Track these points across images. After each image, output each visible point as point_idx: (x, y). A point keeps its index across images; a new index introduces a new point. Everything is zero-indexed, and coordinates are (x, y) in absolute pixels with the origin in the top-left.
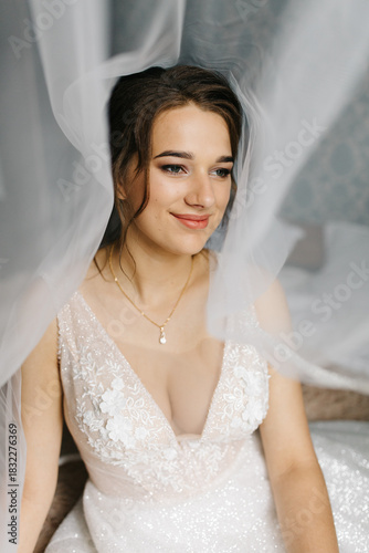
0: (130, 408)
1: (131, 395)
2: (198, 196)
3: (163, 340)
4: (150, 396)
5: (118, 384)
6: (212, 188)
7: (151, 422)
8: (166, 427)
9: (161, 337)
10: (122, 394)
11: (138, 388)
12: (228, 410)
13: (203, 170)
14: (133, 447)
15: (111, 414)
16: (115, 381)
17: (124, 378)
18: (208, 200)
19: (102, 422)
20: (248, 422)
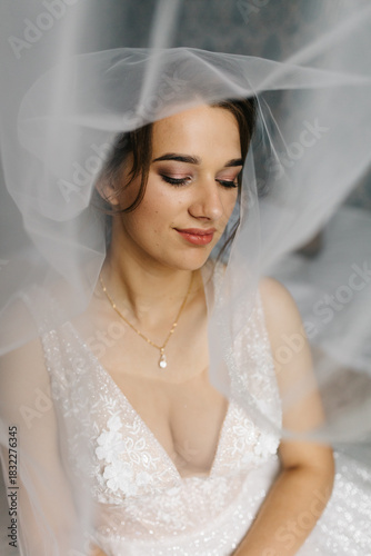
0: (129, 452)
1: (130, 436)
2: (204, 207)
3: (163, 364)
4: (151, 435)
5: (115, 423)
6: (220, 197)
7: (154, 465)
8: (170, 468)
9: (161, 360)
10: (120, 436)
11: (138, 426)
12: (239, 445)
13: (209, 177)
14: (135, 494)
15: (108, 461)
16: (111, 420)
17: (121, 415)
18: (216, 212)
19: (98, 469)
20: (261, 455)
